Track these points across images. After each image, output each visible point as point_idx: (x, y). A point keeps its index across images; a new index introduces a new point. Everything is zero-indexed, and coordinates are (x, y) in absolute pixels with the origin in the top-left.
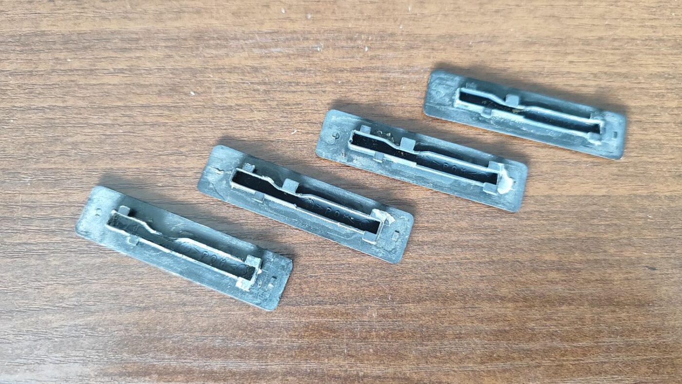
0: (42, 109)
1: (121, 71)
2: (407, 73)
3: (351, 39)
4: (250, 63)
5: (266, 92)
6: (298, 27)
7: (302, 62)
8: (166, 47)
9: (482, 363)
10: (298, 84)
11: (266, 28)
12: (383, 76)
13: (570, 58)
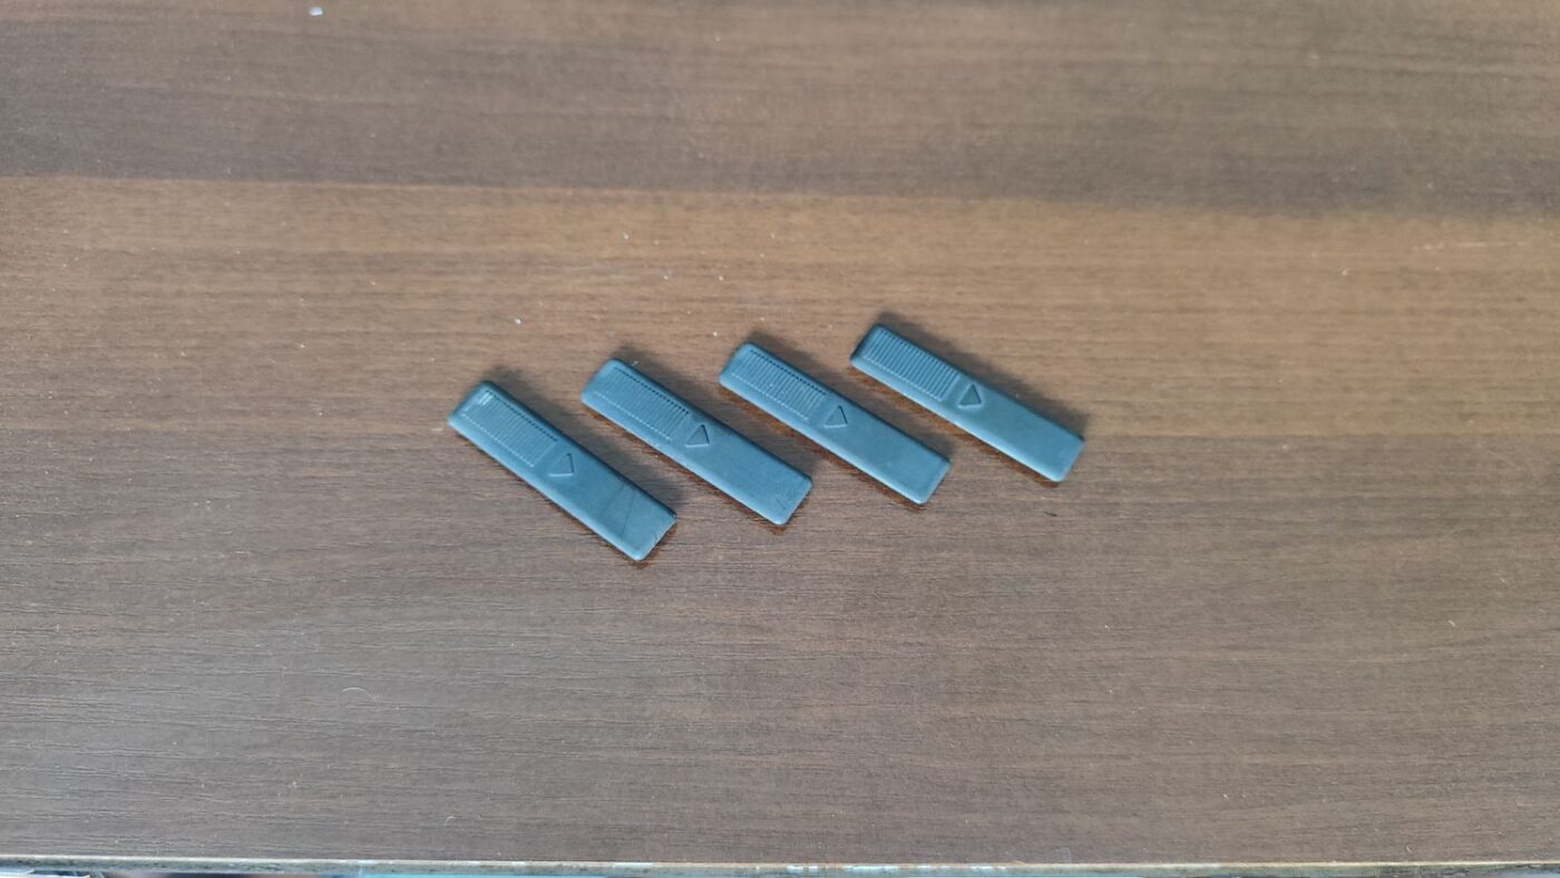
0: (339, 335)
1: (435, 296)
2: (767, 304)
3: (704, 267)
4: (586, 290)
5: (603, 321)
6: (642, 253)
7: (646, 291)
8: (488, 271)
9: (845, 611)
10: (640, 313)
11: (606, 254)
12: (740, 306)
13: (959, 289)
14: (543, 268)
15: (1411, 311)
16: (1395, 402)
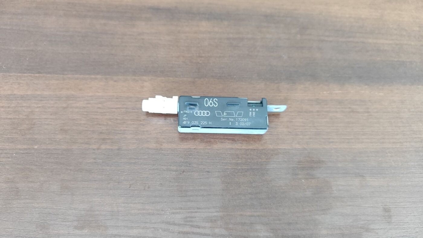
14: (71, 99)
15: (318, 111)
16: (310, 138)
